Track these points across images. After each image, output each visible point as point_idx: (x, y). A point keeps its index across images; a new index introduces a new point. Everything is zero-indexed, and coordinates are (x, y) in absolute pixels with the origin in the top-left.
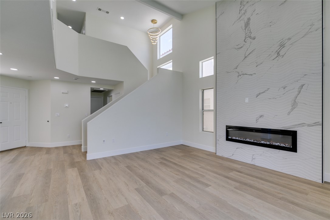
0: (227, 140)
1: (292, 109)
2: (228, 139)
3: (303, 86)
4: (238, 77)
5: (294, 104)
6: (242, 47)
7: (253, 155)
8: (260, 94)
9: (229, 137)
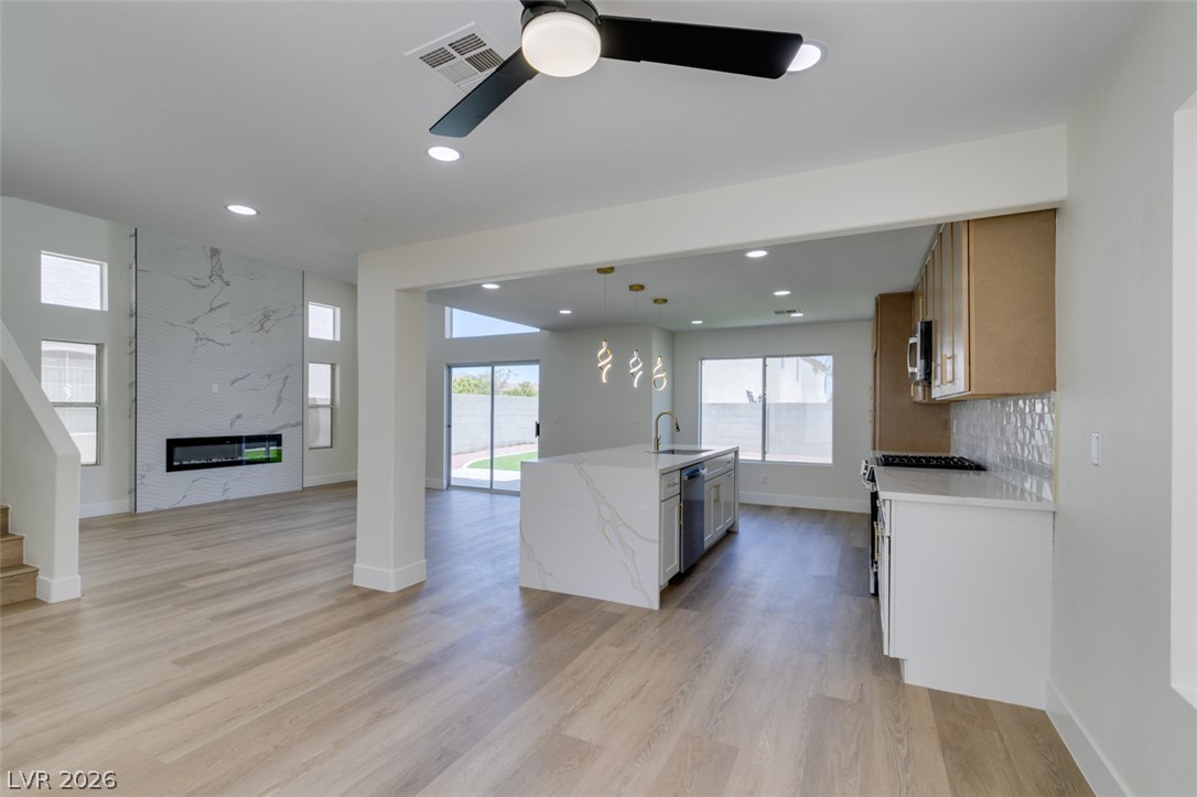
0: (168, 471)
1: (277, 406)
2: (170, 468)
3: (287, 377)
4: (197, 340)
5: (279, 400)
6: (204, 287)
7: (226, 484)
8: (236, 380)
9: (175, 464)
